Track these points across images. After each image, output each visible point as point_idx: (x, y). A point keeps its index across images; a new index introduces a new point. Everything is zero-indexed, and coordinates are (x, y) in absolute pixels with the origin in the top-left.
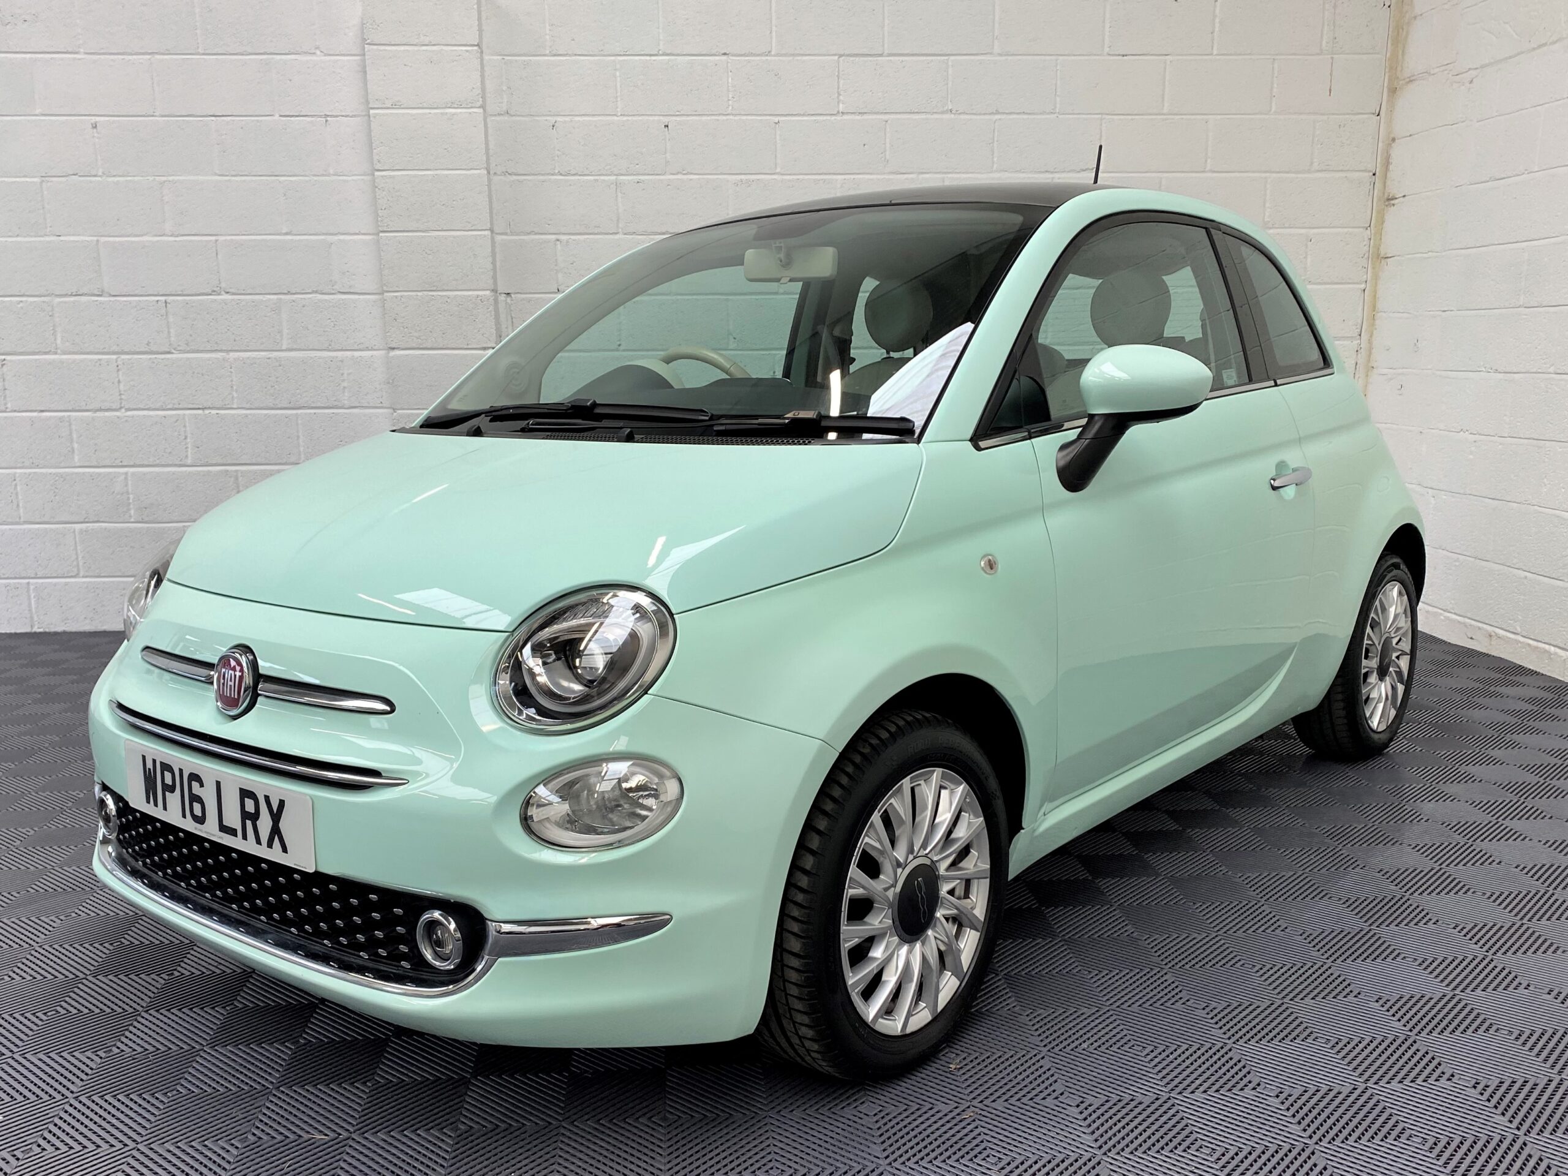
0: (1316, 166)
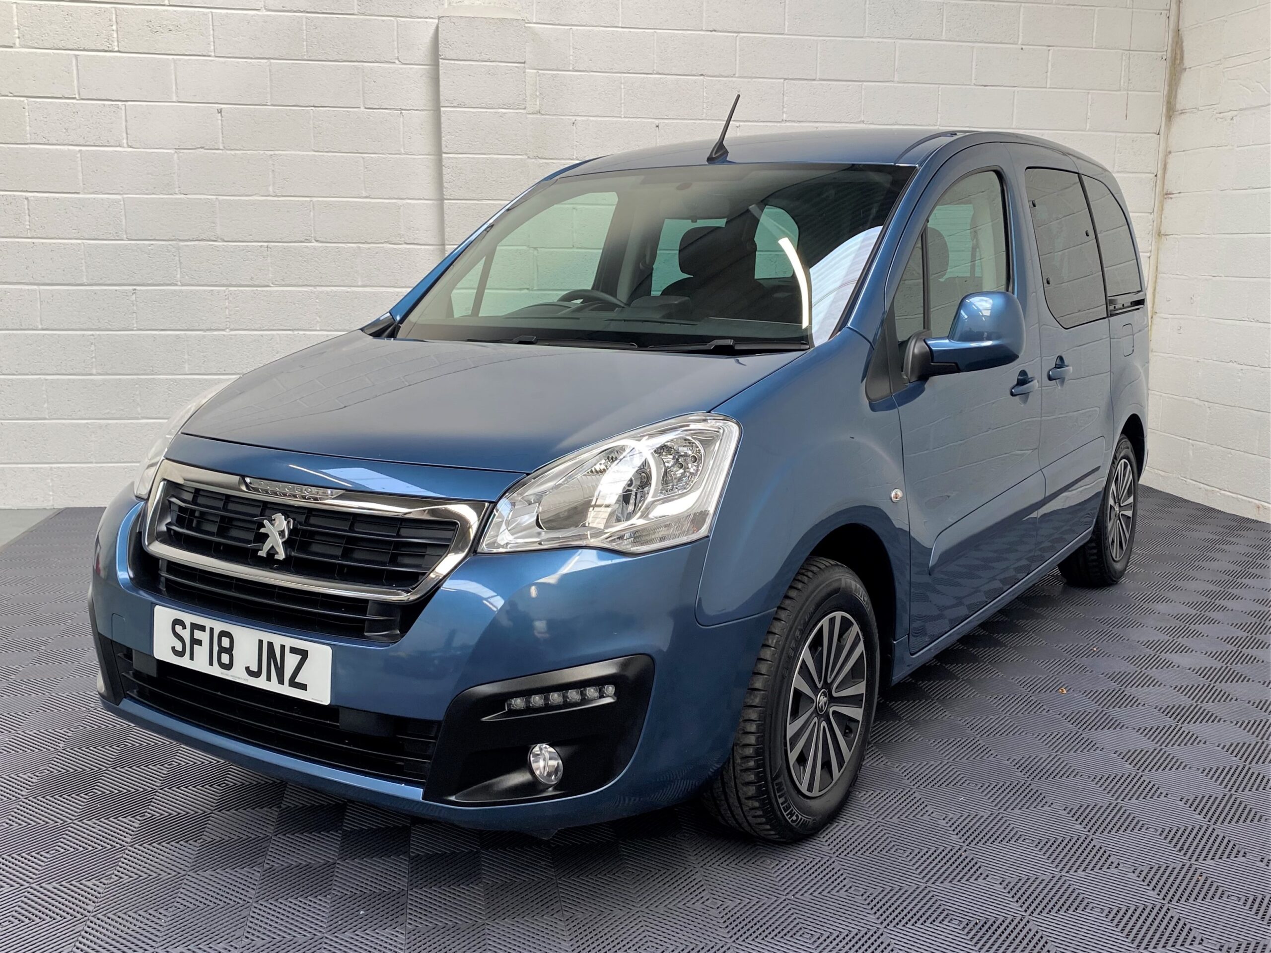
0: (1116, 168)
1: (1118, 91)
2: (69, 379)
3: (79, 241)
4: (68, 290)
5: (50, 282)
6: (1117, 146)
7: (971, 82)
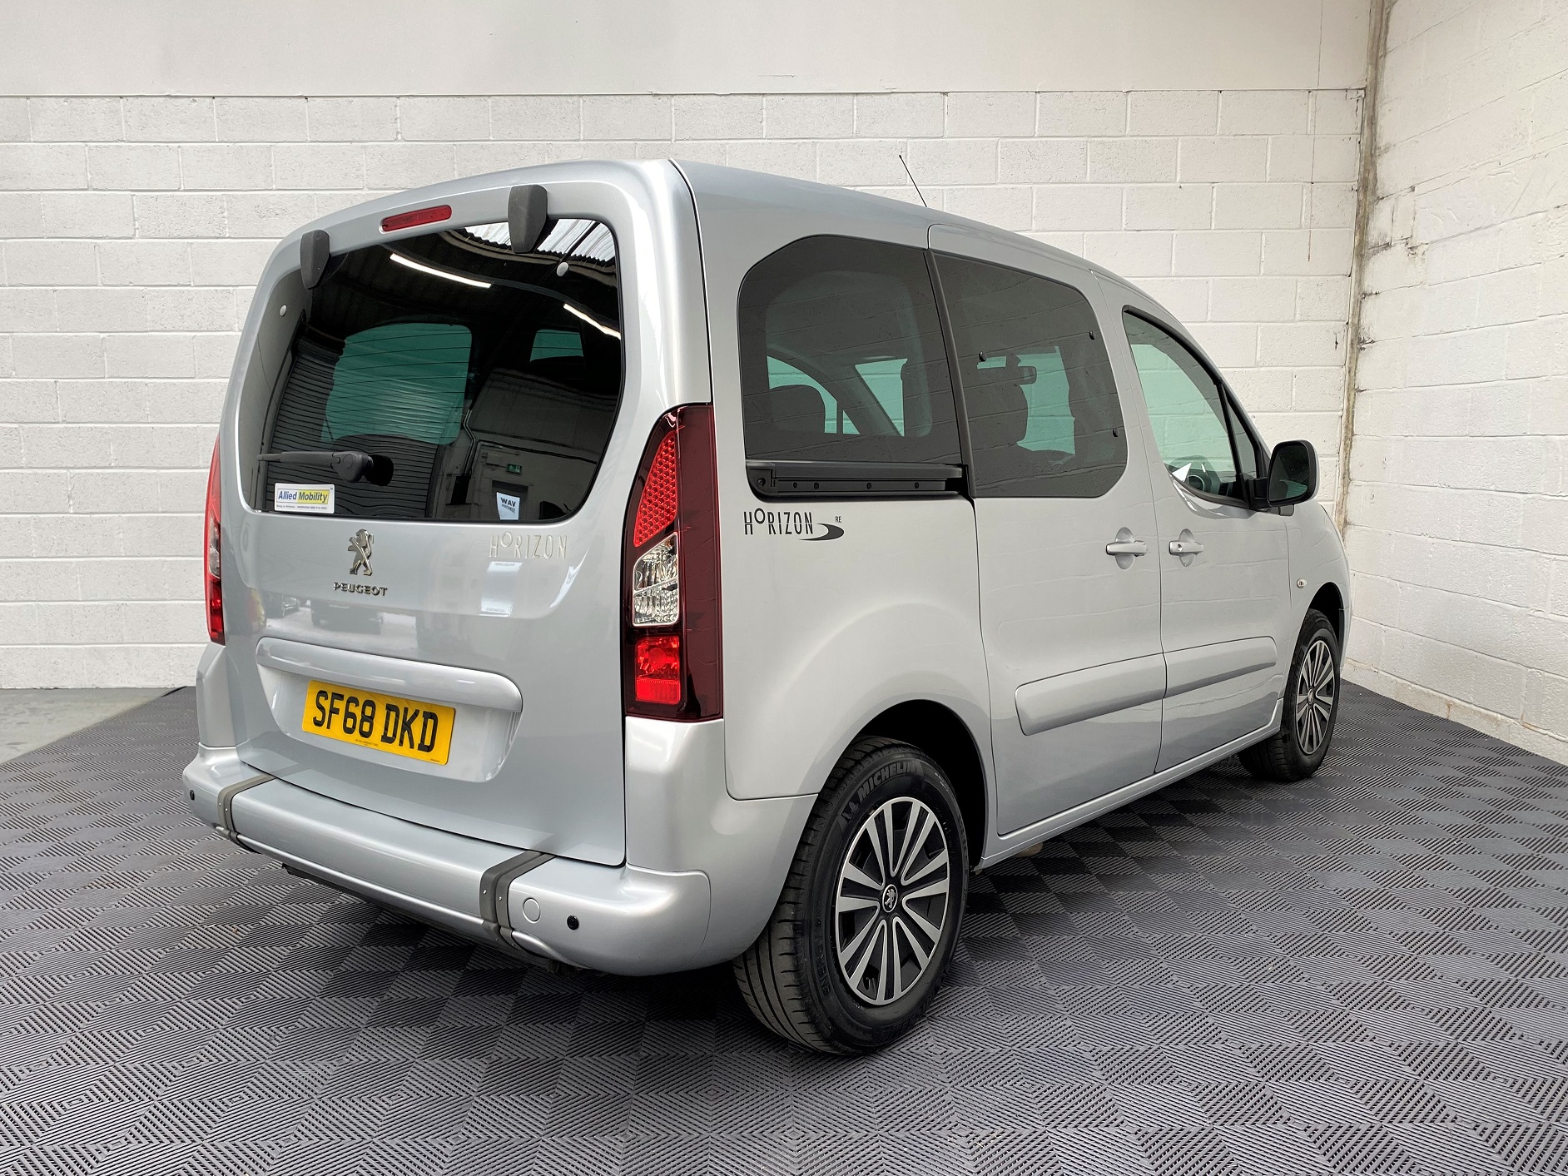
1: (1299, 229)
2: (188, 561)
3: (195, 425)
4: (185, 473)
5: (167, 465)
6: (1299, 291)
7: (1121, 227)
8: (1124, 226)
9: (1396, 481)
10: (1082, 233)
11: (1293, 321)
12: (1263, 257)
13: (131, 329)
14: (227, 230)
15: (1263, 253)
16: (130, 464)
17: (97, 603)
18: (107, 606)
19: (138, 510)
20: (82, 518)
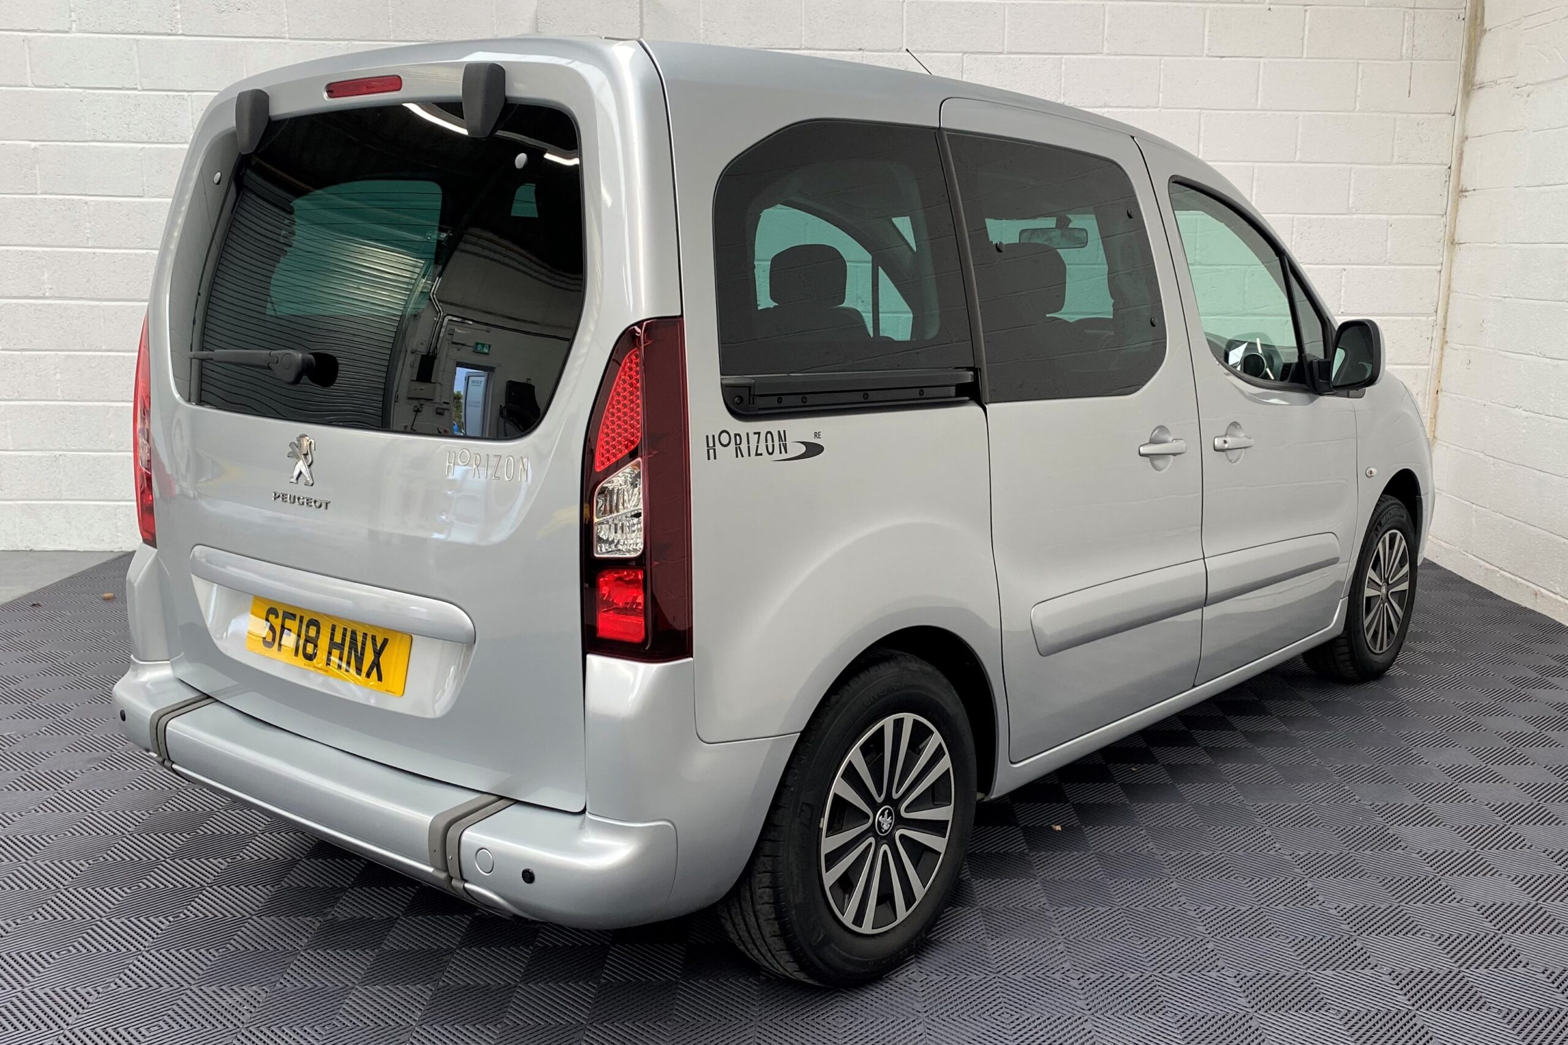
0: (1394, 161)
1: (1398, 60)
6: (1398, 129)
7: (1203, 52)
8: (1206, 52)
9: (1492, 346)
10: (1158, 58)
11: (1390, 163)
12: (1359, 90)
13: (66, 137)
14: (180, 26)
15: (1359, 86)
16: (68, 295)
17: (30, 453)
18: (43, 457)
19: (78, 348)
20: (12, 355)
